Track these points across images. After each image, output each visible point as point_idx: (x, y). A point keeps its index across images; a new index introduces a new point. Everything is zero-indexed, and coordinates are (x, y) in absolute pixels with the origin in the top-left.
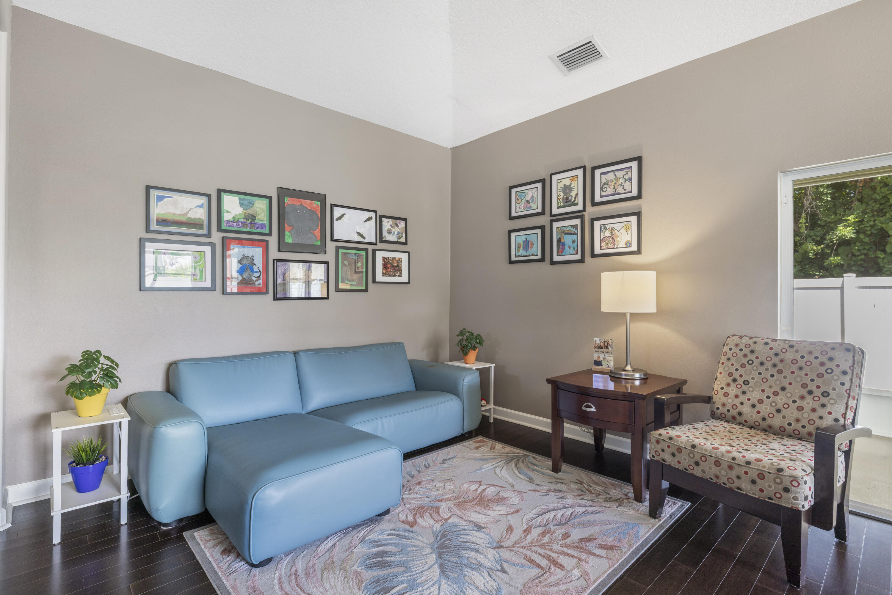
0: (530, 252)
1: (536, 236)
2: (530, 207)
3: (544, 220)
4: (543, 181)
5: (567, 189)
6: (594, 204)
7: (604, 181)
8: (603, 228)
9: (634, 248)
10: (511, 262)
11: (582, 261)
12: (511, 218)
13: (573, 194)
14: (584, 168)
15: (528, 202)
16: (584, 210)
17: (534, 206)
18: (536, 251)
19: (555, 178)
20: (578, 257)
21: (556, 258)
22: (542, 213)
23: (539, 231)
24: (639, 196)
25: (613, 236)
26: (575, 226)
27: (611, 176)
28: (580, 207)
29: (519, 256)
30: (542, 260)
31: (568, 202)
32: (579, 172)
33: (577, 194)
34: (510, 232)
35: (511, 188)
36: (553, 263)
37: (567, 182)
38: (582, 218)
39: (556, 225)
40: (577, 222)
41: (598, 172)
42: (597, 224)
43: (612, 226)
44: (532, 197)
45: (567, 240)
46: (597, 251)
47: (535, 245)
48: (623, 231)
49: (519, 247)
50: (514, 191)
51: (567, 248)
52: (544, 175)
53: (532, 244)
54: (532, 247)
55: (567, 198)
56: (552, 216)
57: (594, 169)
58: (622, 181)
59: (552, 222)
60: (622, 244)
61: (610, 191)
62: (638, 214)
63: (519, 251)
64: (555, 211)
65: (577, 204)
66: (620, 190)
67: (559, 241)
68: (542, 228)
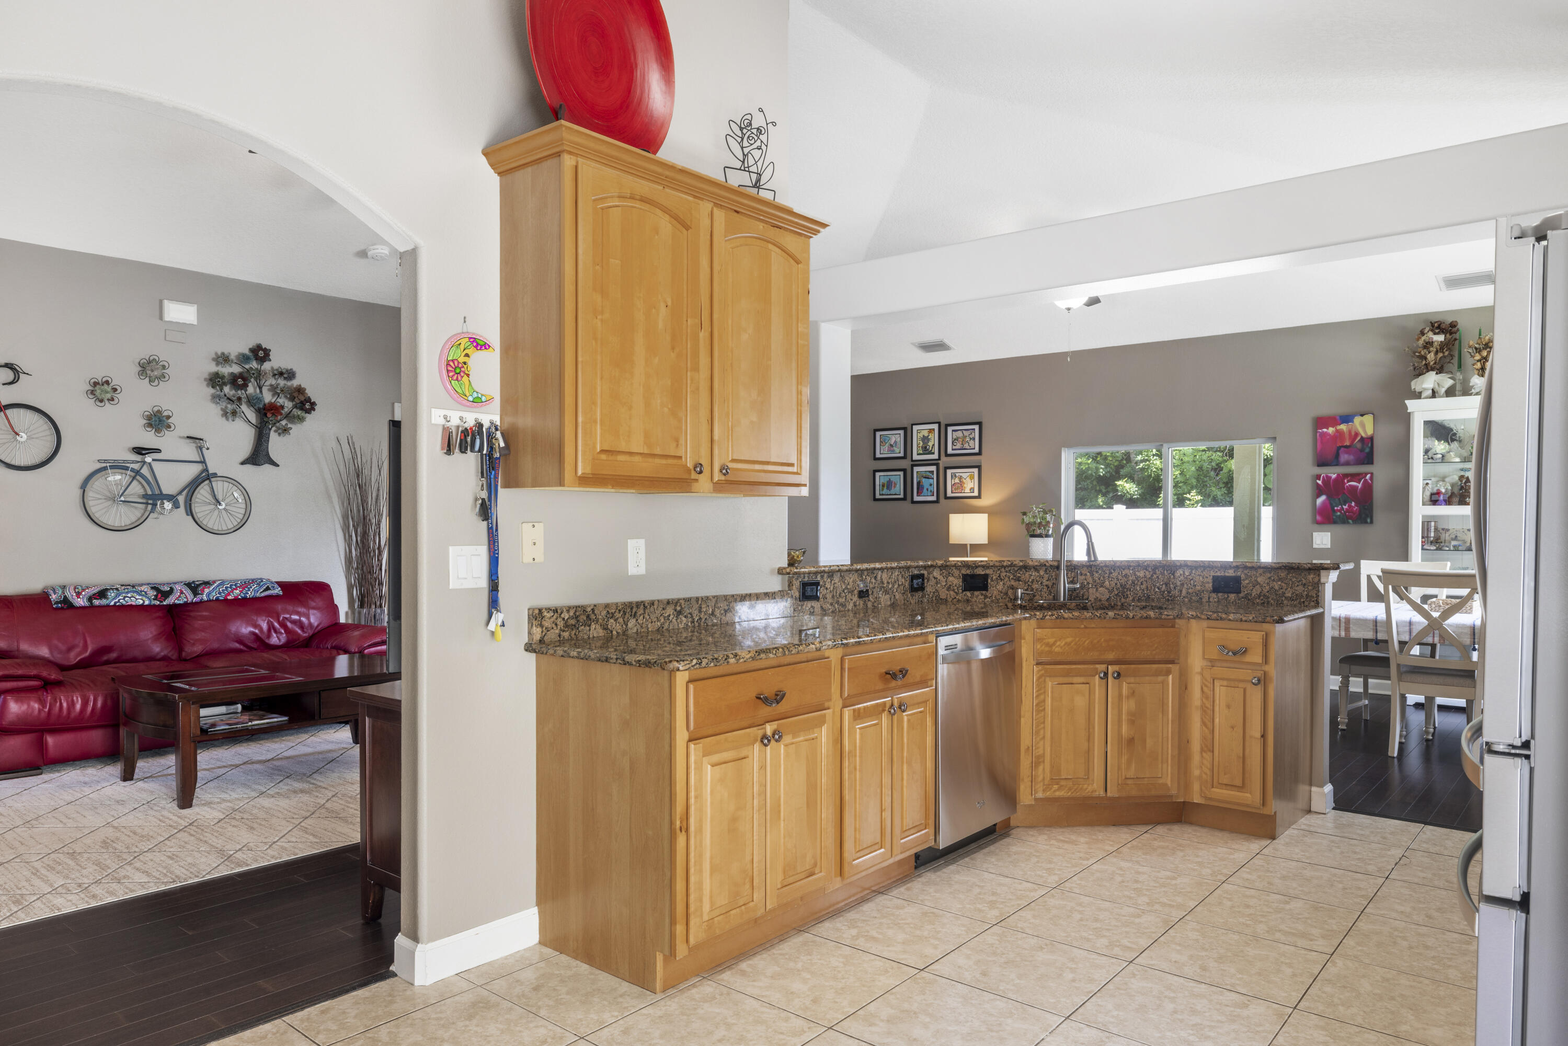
0: (893, 491)
1: (898, 477)
2: (894, 451)
3: (905, 464)
4: (905, 429)
5: (925, 439)
6: (947, 455)
7: (955, 437)
8: (954, 476)
9: (976, 494)
10: (875, 499)
11: (937, 502)
12: (875, 459)
13: (930, 444)
14: (939, 423)
15: (891, 446)
16: (939, 459)
17: (897, 450)
18: (898, 490)
19: (915, 428)
20: (934, 498)
21: (916, 498)
22: (904, 457)
23: (901, 473)
24: (980, 453)
25: (961, 483)
26: (932, 472)
27: (960, 434)
28: (936, 456)
29: (883, 495)
30: (904, 499)
31: (926, 451)
32: (936, 427)
33: (934, 445)
34: (875, 471)
35: (876, 431)
36: (913, 502)
37: (926, 433)
38: (937, 465)
39: (916, 469)
40: (933, 468)
41: (950, 429)
42: (949, 472)
43: (961, 474)
44: (895, 442)
45: (925, 482)
46: (949, 494)
47: (898, 486)
48: (968, 479)
49: (883, 486)
50: (878, 434)
51: (925, 490)
52: (905, 423)
53: (895, 484)
54: (895, 487)
55: (926, 447)
56: (912, 461)
57: (947, 426)
58: (968, 439)
59: (913, 466)
60: (967, 490)
61: (959, 446)
62: (979, 467)
63: (883, 490)
64: (915, 457)
65: (933, 453)
66: (966, 446)
67: (919, 483)
68: (904, 470)
